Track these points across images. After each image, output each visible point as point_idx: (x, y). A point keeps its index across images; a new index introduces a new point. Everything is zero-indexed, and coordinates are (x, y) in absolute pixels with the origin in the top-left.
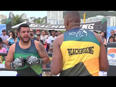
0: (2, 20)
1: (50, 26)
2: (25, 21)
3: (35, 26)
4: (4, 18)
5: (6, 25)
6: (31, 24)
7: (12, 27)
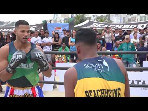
0: (65, 19)
1: (113, 26)
2: (87, 20)
3: (98, 26)
4: (66, 17)
5: (68, 24)
6: (94, 24)
7: (75, 26)
